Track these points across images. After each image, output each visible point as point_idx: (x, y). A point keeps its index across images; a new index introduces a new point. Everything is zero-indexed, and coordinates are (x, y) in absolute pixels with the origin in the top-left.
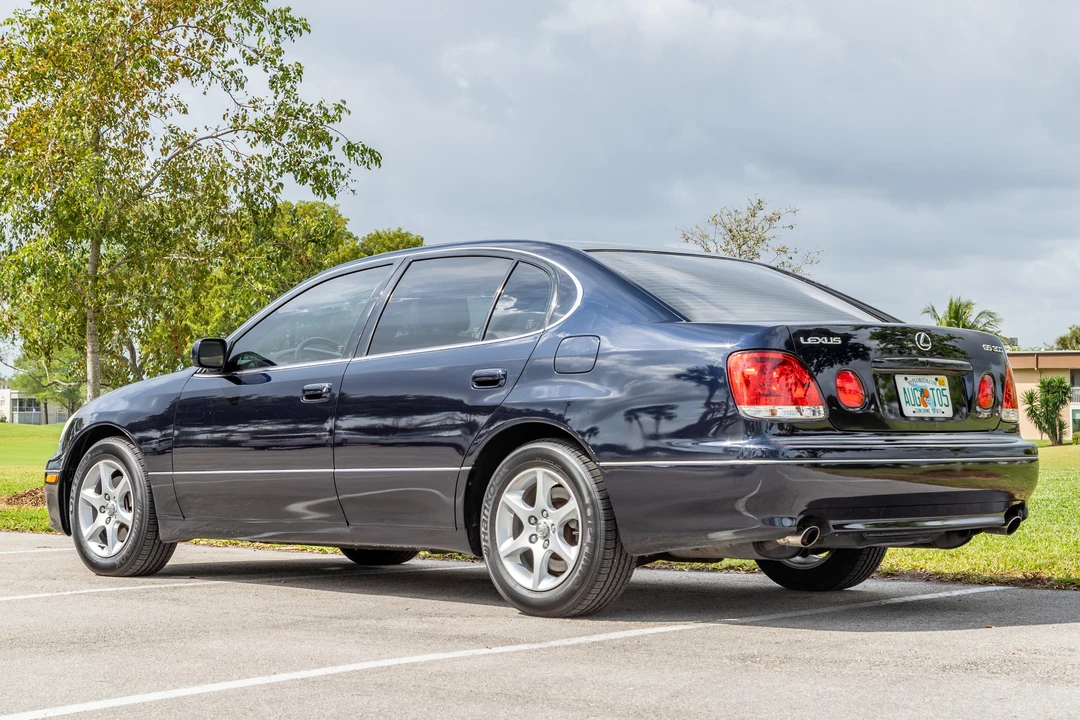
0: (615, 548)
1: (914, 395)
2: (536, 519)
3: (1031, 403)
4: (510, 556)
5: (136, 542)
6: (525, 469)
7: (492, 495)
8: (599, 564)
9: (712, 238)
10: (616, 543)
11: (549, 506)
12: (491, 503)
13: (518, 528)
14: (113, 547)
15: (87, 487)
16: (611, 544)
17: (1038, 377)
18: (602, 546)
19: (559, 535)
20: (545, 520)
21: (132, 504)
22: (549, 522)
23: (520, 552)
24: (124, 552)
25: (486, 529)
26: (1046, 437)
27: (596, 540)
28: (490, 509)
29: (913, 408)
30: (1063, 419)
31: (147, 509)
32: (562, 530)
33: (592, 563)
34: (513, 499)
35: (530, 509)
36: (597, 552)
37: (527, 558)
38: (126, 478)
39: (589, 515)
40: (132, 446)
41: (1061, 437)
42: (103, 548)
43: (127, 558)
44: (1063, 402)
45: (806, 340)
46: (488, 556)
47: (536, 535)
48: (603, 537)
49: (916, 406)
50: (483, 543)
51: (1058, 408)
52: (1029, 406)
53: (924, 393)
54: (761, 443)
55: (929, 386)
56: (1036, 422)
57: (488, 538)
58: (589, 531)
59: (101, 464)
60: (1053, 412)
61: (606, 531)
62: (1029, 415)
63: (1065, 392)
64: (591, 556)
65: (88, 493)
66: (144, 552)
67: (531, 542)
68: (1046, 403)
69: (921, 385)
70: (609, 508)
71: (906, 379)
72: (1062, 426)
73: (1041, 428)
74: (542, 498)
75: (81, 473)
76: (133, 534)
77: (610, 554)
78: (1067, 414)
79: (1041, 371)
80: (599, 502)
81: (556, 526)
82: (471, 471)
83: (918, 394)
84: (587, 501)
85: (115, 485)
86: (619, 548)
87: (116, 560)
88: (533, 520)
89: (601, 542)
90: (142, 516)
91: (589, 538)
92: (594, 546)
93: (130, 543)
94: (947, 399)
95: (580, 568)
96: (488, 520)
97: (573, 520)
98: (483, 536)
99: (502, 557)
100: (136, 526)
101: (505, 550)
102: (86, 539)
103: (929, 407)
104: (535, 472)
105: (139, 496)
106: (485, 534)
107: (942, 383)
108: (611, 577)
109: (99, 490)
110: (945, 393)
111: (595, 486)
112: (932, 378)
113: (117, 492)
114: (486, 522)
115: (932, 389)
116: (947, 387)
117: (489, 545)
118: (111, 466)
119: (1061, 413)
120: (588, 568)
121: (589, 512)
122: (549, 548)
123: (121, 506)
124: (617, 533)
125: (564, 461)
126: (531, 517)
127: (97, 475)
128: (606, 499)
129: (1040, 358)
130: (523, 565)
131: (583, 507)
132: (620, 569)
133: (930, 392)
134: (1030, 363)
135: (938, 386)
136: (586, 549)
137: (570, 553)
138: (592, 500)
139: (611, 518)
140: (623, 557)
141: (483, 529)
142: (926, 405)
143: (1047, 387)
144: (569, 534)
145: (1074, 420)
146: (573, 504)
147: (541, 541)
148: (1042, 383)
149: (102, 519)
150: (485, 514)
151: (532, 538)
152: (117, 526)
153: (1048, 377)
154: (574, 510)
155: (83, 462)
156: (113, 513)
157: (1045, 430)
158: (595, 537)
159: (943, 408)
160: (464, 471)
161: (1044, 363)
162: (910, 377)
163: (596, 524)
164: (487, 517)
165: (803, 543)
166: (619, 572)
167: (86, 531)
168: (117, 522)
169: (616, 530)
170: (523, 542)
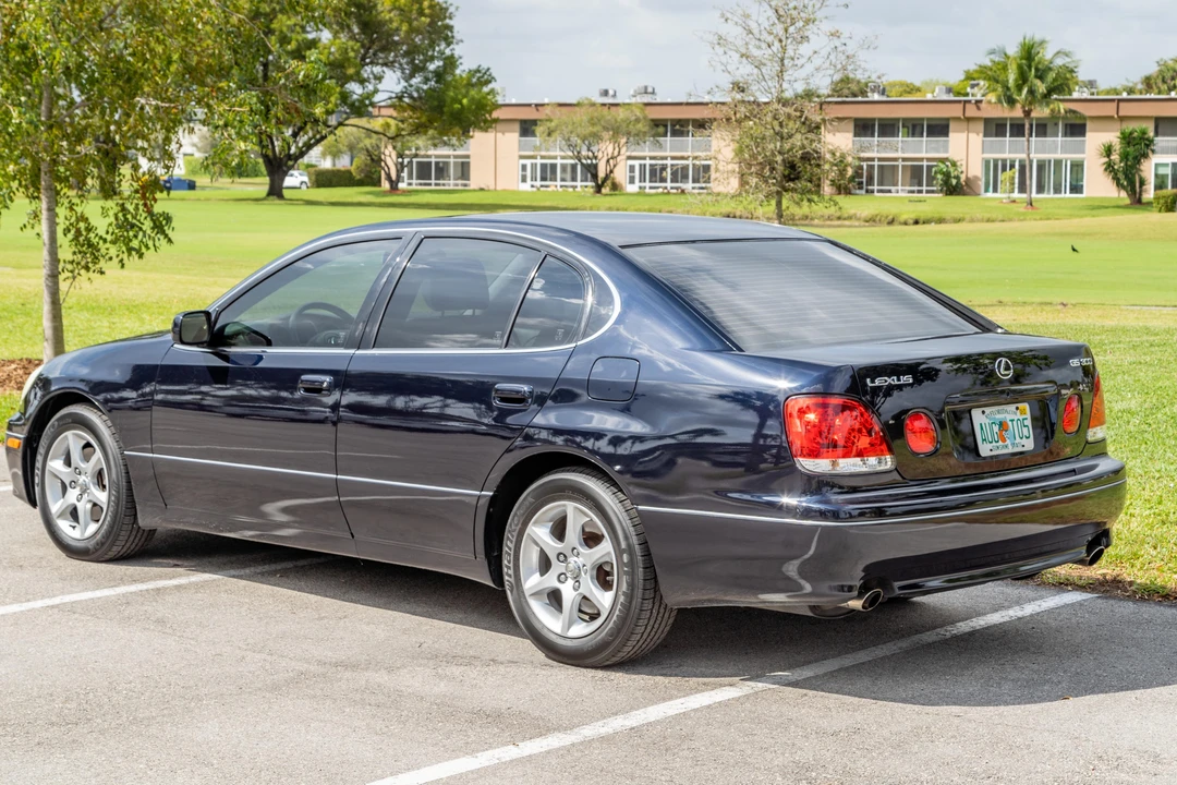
0: (654, 598)
1: (992, 430)
2: (565, 556)
3: (1108, 156)
4: (536, 594)
5: (111, 527)
6: (554, 500)
7: (517, 525)
8: (635, 616)
9: (754, 17)
10: (655, 592)
11: (581, 545)
12: (515, 534)
13: (545, 565)
14: (86, 529)
15: (54, 458)
16: (649, 594)
17: (1117, 125)
18: (640, 595)
19: (592, 578)
20: (576, 559)
21: (106, 482)
22: (580, 561)
23: (547, 591)
24: (99, 537)
25: (509, 562)
26: (1123, 194)
27: (633, 590)
28: (514, 540)
29: (990, 446)
30: (1143, 174)
31: (124, 491)
32: (595, 572)
33: (627, 614)
34: (540, 532)
35: (559, 546)
36: (634, 603)
37: (555, 598)
38: (98, 454)
39: (625, 561)
40: (105, 417)
41: (1140, 194)
42: (74, 527)
43: (103, 544)
44: (1145, 156)
45: (873, 382)
46: (512, 592)
47: (564, 574)
48: (641, 587)
49: (994, 444)
50: (506, 578)
51: (1139, 162)
52: (1106, 160)
53: (1003, 426)
54: (820, 502)
55: (1009, 417)
56: (1113, 178)
57: (511, 572)
58: (624, 579)
59: (69, 434)
60: (1133, 167)
61: (645, 580)
62: (1106, 170)
63: (1149, 143)
64: (627, 607)
65: (56, 465)
66: (121, 538)
67: (560, 581)
68: (1125, 157)
69: (1000, 417)
70: (647, 554)
71: (983, 412)
72: (1142, 183)
73: (1119, 185)
74: (573, 534)
75: (47, 442)
76: (108, 518)
77: (648, 605)
78: (1148, 169)
79: (1122, 119)
80: (637, 547)
81: (588, 567)
82: (492, 498)
83: (996, 428)
84: (623, 545)
85: (87, 458)
86: (658, 598)
87: (91, 545)
88: (562, 558)
89: (639, 593)
90: (118, 498)
91: (624, 587)
92: (630, 596)
93: (105, 527)
94: (1028, 431)
95: (615, 618)
96: (512, 553)
97: (607, 562)
98: (505, 570)
99: (527, 595)
100: (111, 509)
101: (530, 588)
102: (55, 517)
103: (1008, 442)
104: (564, 505)
105: (114, 475)
106: (509, 568)
107: (1023, 412)
108: (649, 628)
109: (68, 462)
110: (1026, 423)
111: (632, 529)
112: (1013, 407)
113: (89, 467)
114: (509, 554)
115: (1012, 421)
116: (1028, 416)
117: (512, 580)
118: (82, 438)
119: (1142, 167)
120: (623, 619)
121: (625, 558)
122: (580, 591)
123: (94, 484)
124: (656, 582)
125: (597, 497)
126: (560, 554)
127: (66, 445)
128: (644, 544)
129: (1121, 104)
130: (551, 604)
131: (619, 552)
132: (659, 619)
133: (1010, 423)
134: (1110, 110)
135: (1019, 416)
136: (622, 599)
137: (604, 599)
138: (629, 545)
139: (650, 567)
140: (663, 606)
141: (505, 562)
142: (1004, 441)
143: (1127, 139)
144: (603, 576)
145: (1156, 175)
146: (606, 547)
147: (570, 582)
148: (1122, 133)
149: (72, 495)
150: (508, 546)
151: (561, 578)
152: (89, 506)
153: (1129, 127)
154: (609, 553)
155: (48, 430)
156: (84, 490)
157: (1123, 187)
158: (631, 585)
159: (1024, 441)
160: (485, 496)
161: (1126, 110)
162: (988, 410)
163: (633, 571)
164: (510, 549)
165: (863, 607)
166: (658, 622)
167: (55, 507)
168: (90, 501)
169: (655, 578)
170: (550, 581)
